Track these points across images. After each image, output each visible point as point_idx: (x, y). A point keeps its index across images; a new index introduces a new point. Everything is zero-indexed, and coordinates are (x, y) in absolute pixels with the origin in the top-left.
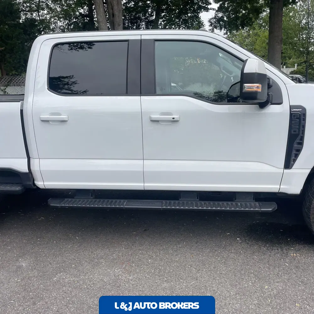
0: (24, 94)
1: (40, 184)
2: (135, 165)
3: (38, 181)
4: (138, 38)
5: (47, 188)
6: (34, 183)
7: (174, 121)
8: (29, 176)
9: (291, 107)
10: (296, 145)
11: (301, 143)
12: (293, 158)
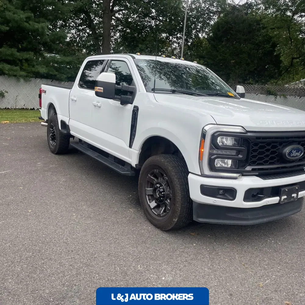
6: (70, 131)
9: (134, 107)
10: (133, 133)
11: (135, 131)
12: (132, 141)
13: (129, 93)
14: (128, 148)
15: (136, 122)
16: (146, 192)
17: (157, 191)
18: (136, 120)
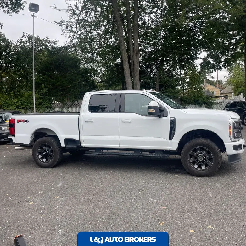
0: (80, 112)
1: (83, 145)
2: (117, 138)
3: (82, 144)
4: (120, 93)
5: (85, 146)
6: (81, 145)
7: (130, 122)
8: (79, 142)
9: (170, 118)
11: (175, 131)
12: (172, 136)
14: (168, 141)
16: (189, 161)
17: (199, 158)
18: (174, 125)
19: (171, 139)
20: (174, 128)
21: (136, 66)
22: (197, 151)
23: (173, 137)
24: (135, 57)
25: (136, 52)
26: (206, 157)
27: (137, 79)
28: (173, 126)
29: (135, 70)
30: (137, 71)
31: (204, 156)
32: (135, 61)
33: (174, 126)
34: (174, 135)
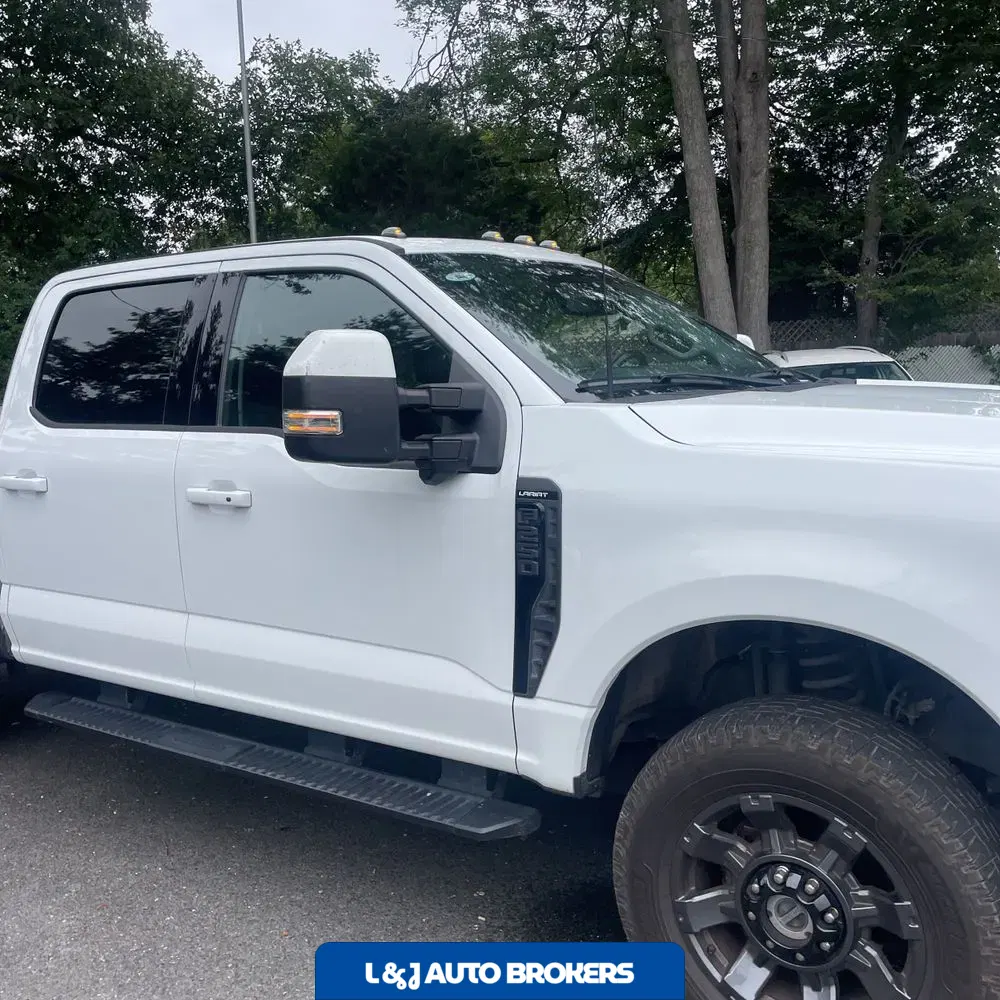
1: (14, 650)
10: (538, 615)
11: (554, 611)
12: (535, 658)
13: (446, 421)
14: (506, 698)
15: (549, 560)
16: (685, 916)
17: (772, 906)
18: (549, 553)
19: (525, 683)
20: (550, 580)
21: (747, 149)
22: (764, 835)
23: (542, 668)
24: (747, 97)
25: (749, 76)
26: (842, 916)
27: (753, 217)
28: (542, 568)
29: (742, 168)
30: (755, 174)
31: (822, 902)
32: (746, 123)
33: (549, 571)
34: (547, 651)
